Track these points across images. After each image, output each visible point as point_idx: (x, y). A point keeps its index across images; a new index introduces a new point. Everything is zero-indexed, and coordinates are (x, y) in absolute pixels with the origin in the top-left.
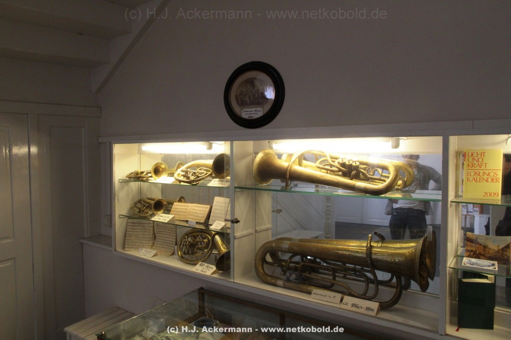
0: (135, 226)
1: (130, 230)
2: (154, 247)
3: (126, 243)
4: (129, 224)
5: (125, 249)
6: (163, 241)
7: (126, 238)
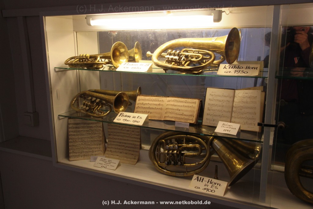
0: (78, 128)
1: (73, 133)
2: (106, 152)
3: (71, 151)
4: (71, 126)
5: (71, 159)
6: (120, 144)
7: (70, 144)
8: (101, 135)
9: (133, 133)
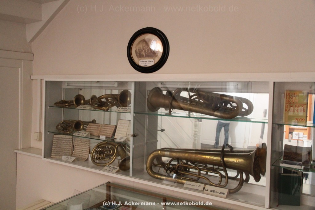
0: (59, 140)
1: (55, 143)
2: (73, 155)
4: (55, 138)
5: (52, 157)
6: (80, 151)
7: (53, 148)
8: (71, 146)
9: (87, 144)
